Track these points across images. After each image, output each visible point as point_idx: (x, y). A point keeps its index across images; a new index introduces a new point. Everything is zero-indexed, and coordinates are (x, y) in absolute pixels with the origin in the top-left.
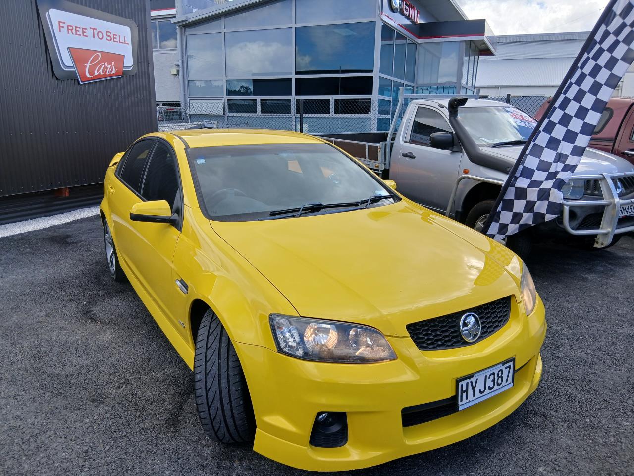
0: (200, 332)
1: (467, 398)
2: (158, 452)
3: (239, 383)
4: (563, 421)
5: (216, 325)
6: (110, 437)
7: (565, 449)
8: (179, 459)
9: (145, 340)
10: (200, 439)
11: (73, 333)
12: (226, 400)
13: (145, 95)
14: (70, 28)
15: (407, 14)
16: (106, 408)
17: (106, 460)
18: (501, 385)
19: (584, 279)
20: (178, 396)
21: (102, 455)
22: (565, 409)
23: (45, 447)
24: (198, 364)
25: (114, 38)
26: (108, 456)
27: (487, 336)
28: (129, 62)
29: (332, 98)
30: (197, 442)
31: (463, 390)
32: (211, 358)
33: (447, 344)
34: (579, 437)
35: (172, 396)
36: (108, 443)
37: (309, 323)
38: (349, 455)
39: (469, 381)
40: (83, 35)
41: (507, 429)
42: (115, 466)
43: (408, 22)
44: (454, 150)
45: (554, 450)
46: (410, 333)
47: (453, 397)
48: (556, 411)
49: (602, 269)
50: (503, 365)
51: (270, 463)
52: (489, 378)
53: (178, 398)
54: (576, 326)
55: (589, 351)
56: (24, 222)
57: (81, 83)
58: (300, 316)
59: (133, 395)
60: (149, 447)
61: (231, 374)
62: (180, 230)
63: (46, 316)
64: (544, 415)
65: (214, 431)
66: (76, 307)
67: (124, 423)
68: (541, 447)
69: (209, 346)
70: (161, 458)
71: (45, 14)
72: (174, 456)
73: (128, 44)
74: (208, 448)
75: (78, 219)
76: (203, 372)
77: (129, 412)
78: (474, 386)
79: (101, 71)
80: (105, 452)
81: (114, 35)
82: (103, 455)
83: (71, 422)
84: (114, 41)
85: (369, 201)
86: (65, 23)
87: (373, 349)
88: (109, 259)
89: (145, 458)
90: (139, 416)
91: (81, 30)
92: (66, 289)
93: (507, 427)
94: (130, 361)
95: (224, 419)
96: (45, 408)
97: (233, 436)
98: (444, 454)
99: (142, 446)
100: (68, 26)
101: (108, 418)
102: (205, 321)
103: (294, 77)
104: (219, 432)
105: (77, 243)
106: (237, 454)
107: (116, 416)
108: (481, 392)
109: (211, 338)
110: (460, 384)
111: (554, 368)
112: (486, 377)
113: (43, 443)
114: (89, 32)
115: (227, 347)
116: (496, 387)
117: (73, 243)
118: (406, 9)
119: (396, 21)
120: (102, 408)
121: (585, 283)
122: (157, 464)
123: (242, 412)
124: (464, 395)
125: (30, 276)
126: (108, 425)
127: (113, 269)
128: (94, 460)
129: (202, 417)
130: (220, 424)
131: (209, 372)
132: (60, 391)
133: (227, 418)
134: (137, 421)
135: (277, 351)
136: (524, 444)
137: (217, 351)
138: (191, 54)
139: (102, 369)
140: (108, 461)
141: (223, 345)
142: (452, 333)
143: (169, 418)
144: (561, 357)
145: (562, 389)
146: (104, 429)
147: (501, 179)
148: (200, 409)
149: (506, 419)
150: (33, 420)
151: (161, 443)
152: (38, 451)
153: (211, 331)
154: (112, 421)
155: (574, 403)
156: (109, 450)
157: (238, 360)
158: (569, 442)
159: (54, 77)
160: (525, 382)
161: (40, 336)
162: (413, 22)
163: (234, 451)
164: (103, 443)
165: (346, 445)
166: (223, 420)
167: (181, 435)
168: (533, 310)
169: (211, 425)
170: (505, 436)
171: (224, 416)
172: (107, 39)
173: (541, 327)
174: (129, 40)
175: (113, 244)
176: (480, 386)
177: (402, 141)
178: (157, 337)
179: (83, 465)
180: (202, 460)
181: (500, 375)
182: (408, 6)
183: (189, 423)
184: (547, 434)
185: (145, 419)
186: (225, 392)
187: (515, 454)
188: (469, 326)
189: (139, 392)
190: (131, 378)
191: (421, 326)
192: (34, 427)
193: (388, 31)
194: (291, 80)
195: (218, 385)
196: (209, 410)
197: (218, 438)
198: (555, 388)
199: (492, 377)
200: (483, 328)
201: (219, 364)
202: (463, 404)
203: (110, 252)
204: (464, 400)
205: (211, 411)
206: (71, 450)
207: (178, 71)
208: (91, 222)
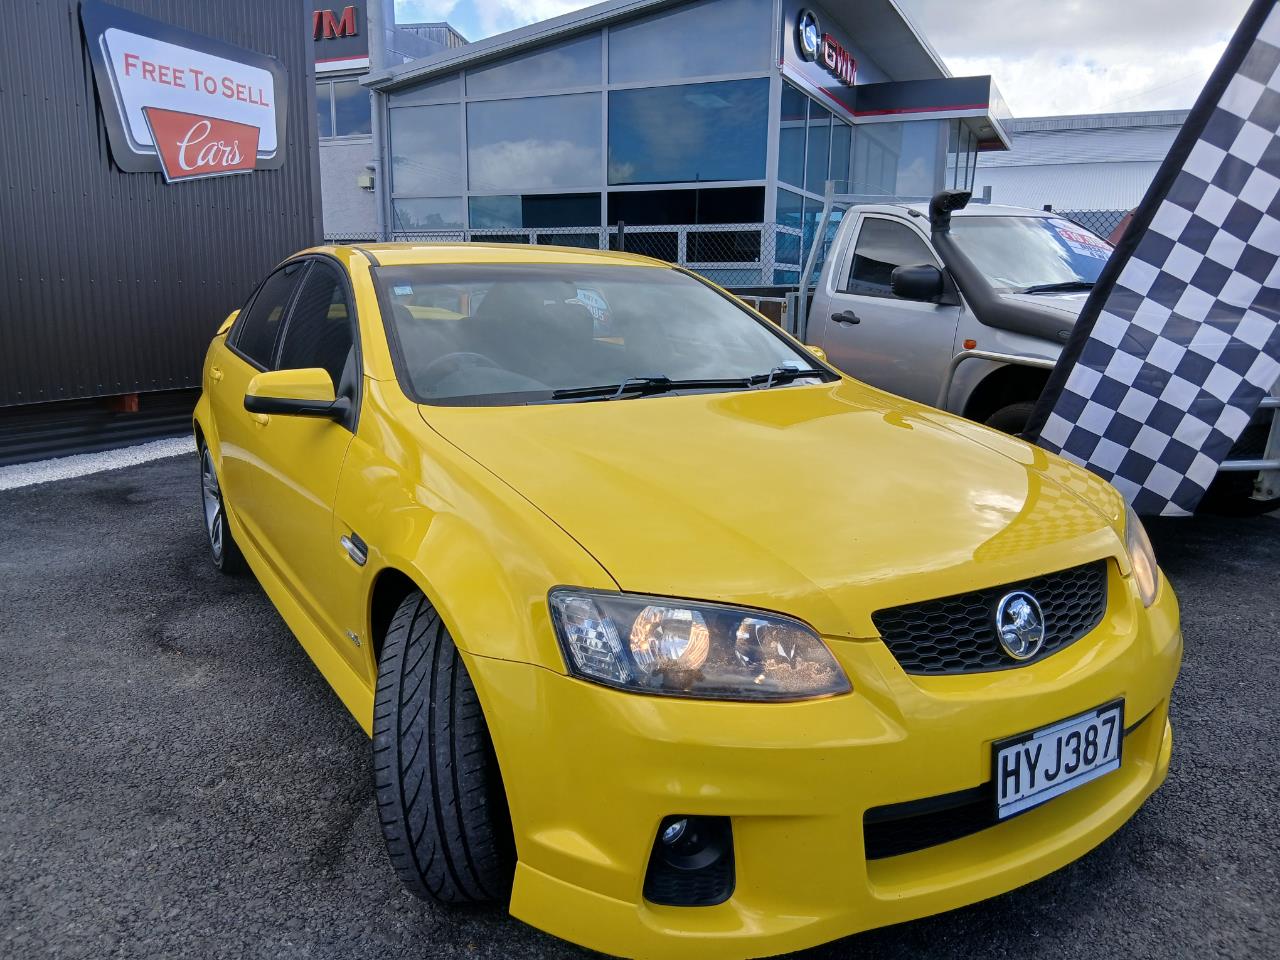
0: (389, 640)
1: (1017, 790)
2: (289, 923)
3: (476, 754)
4: (1226, 859)
5: (427, 624)
6: (181, 889)
7: (1239, 921)
8: (338, 938)
9: (277, 687)
10: (387, 896)
11: (123, 674)
12: (445, 796)
13: (300, 212)
14: (148, 68)
15: (833, 64)
16: (179, 826)
17: (168, 940)
18: (1094, 764)
19: (1231, 570)
20: (343, 803)
21: (158, 929)
22: (1226, 832)
23: (31, 909)
24: (382, 711)
25: (238, 92)
26: (173, 930)
27: (1056, 650)
28: (269, 141)
29: (682, 230)
30: (380, 901)
31: (1009, 769)
32: (412, 696)
33: (968, 662)
34: (1270, 895)
35: (328, 803)
36: (175, 902)
37: (641, 608)
38: (741, 925)
39: (1020, 748)
40: (176, 84)
41: (1098, 876)
42: (186, 954)
43: (835, 83)
44: (943, 301)
45: (1215, 923)
46: (881, 632)
47: (983, 786)
48: (1206, 838)
49: (1267, 550)
50: (1098, 716)
51: (549, 949)
52: (1068, 743)
53: (342, 808)
54: (1226, 660)
55: (1262, 710)
56: (44, 463)
57: (169, 181)
58: (621, 590)
59: (241, 800)
60: (270, 910)
61: (459, 732)
62: (353, 430)
63: (67, 640)
64: (1179, 845)
65: (419, 869)
66: (134, 623)
67: (216, 859)
68: (1182, 917)
69: (408, 669)
70: (295, 936)
71: (98, 38)
72: (326, 932)
73: (267, 105)
74: (406, 916)
75: (156, 460)
76: (394, 729)
77: (230, 835)
78: (1033, 762)
79: (211, 157)
80: (167, 921)
81: (238, 86)
82: (161, 927)
83: (96, 856)
84: (238, 98)
85: (771, 378)
86: (136, 57)
87: (794, 667)
88: (211, 527)
89: (258, 937)
90: (252, 844)
91: (170, 73)
92: (117, 588)
93: (1099, 872)
94: (241, 729)
95: (441, 838)
96: (43, 824)
97: (463, 882)
98: (955, 931)
99: (253, 910)
100: (144, 64)
101: (180, 848)
102: (402, 617)
103: (605, 191)
104: (429, 873)
105: (148, 502)
106: (473, 928)
107: (199, 845)
108: (1049, 777)
109: (415, 653)
110: (1001, 755)
111: (1191, 745)
112: (1059, 741)
113: (26, 902)
114: (188, 78)
115: (451, 670)
116: (1082, 767)
117: (140, 502)
118: (830, 56)
119: (811, 80)
120: (169, 826)
121: (1233, 577)
122: (284, 949)
123: (484, 824)
124: (1011, 781)
125: (44, 563)
126: (179, 864)
127: (218, 547)
128: (139, 939)
129: (389, 836)
130: (433, 853)
131: (409, 727)
132: (80, 791)
133: (448, 839)
134: (247, 854)
135: (566, 672)
136: (1143, 909)
137: (427, 682)
138: (400, 156)
139: (177, 745)
140: (172, 942)
141: (442, 666)
142: (978, 636)
143: (319, 850)
144: (1203, 723)
145: (1215, 791)
146: (169, 871)
147: (1048, 355)
148: (387, 817)
149: (1093, 854)
150: (10, 851)
151: (297, 904)
152: (13, 919)
153: (414, 637)
154: (189, 853)
155: (1246, 819)
156: (175, 918)
157: (475, 702)
158: (1248, 905)
159: (113, 166)
160: (1140, 764)
161: (49, 679)
162: (844, 82)
163: (465, 922)
164: (164, 901)
165: (731, 899)
166: (438, 843)
167: (345, 886)
168: (1154, 597)
169: (411, 858)
170: (1095, 892)
171: (442, 833)
172: (224, 94)
173: (1173, 637)
174: (269, 96)
175: (219, 495)
176: (1047, 762)
177: (832, 290)
178: (304, 683)
179: (113, 952)
180: (390, 942)
181: (1091, 738)
182: (834, 49)
183: (364, 860)
184: (1190, 887)
185: (265, 850)
186: (443, 774)
187: (1124, 932)
188: (1019, 622)
189: (256, 795)
190: (239, 764)
191: (906, 617)
192: (10, 866)
193: (794, 98)
194: (598, 196)
195: (427, 760)
196: (406, 819)
197: (428, 887)
198: (1198, 789)
199: (1074, 742)
200: (1048, 629)
201: (431, 710)
202: (1008, 803)
203: (213, 512)
204: (1011, 795)
205: (411, 822)
206: (88, 918)
207: (372, 180)
208: (182, 465)
